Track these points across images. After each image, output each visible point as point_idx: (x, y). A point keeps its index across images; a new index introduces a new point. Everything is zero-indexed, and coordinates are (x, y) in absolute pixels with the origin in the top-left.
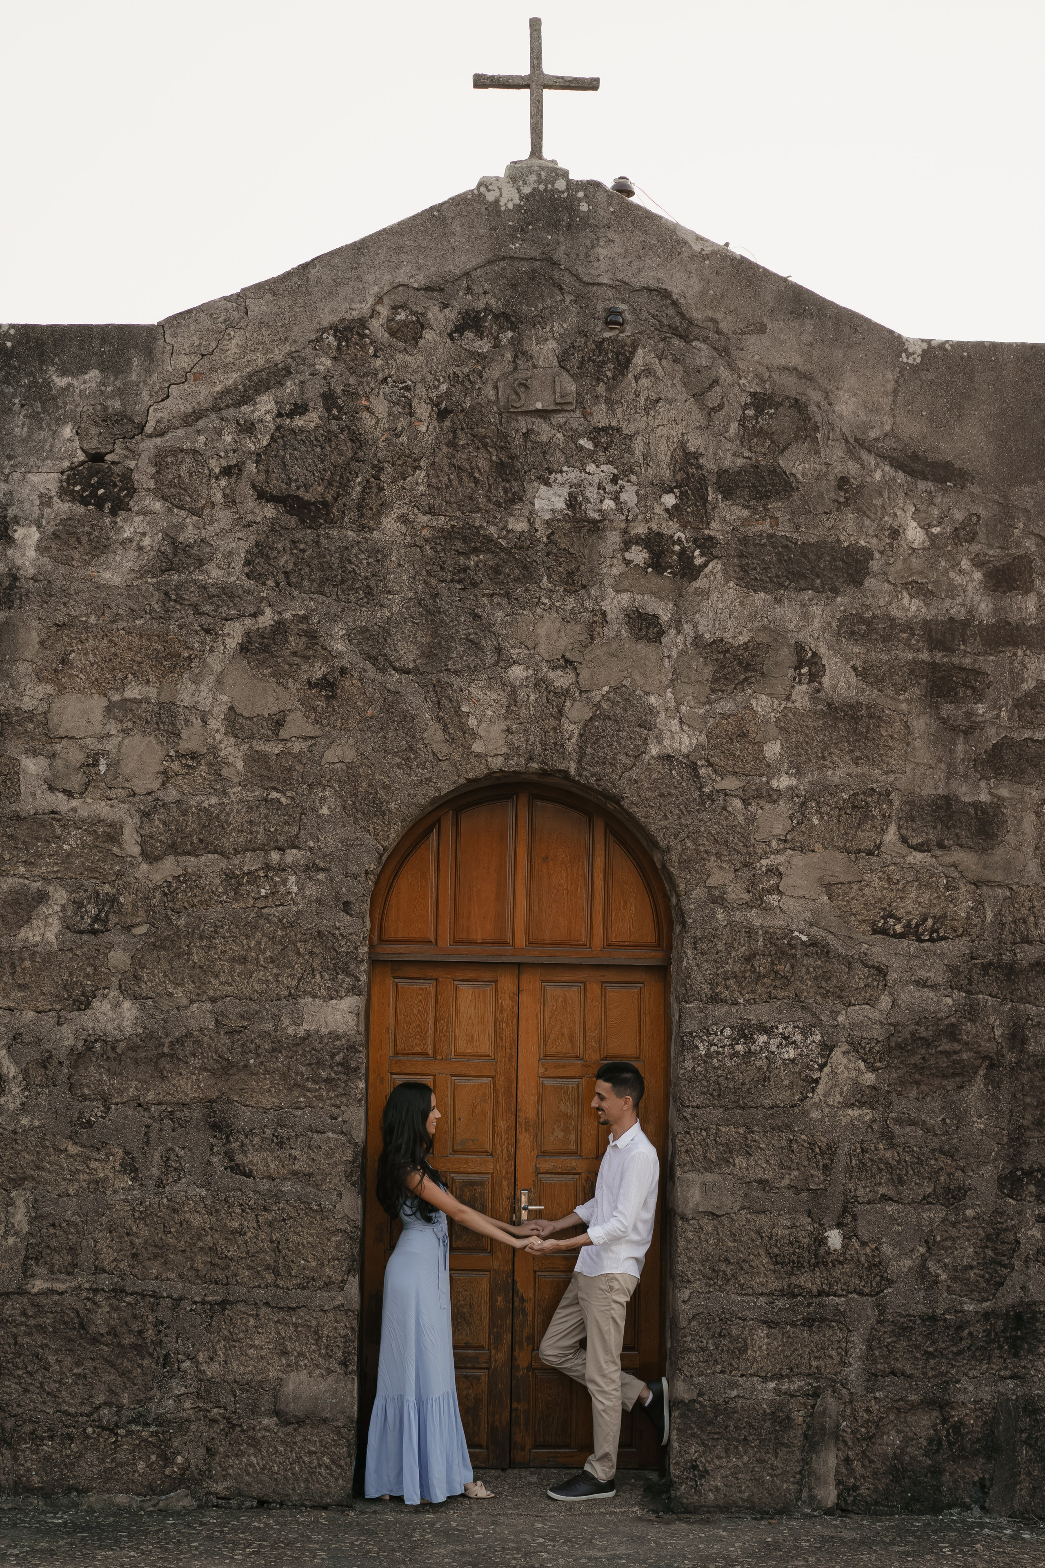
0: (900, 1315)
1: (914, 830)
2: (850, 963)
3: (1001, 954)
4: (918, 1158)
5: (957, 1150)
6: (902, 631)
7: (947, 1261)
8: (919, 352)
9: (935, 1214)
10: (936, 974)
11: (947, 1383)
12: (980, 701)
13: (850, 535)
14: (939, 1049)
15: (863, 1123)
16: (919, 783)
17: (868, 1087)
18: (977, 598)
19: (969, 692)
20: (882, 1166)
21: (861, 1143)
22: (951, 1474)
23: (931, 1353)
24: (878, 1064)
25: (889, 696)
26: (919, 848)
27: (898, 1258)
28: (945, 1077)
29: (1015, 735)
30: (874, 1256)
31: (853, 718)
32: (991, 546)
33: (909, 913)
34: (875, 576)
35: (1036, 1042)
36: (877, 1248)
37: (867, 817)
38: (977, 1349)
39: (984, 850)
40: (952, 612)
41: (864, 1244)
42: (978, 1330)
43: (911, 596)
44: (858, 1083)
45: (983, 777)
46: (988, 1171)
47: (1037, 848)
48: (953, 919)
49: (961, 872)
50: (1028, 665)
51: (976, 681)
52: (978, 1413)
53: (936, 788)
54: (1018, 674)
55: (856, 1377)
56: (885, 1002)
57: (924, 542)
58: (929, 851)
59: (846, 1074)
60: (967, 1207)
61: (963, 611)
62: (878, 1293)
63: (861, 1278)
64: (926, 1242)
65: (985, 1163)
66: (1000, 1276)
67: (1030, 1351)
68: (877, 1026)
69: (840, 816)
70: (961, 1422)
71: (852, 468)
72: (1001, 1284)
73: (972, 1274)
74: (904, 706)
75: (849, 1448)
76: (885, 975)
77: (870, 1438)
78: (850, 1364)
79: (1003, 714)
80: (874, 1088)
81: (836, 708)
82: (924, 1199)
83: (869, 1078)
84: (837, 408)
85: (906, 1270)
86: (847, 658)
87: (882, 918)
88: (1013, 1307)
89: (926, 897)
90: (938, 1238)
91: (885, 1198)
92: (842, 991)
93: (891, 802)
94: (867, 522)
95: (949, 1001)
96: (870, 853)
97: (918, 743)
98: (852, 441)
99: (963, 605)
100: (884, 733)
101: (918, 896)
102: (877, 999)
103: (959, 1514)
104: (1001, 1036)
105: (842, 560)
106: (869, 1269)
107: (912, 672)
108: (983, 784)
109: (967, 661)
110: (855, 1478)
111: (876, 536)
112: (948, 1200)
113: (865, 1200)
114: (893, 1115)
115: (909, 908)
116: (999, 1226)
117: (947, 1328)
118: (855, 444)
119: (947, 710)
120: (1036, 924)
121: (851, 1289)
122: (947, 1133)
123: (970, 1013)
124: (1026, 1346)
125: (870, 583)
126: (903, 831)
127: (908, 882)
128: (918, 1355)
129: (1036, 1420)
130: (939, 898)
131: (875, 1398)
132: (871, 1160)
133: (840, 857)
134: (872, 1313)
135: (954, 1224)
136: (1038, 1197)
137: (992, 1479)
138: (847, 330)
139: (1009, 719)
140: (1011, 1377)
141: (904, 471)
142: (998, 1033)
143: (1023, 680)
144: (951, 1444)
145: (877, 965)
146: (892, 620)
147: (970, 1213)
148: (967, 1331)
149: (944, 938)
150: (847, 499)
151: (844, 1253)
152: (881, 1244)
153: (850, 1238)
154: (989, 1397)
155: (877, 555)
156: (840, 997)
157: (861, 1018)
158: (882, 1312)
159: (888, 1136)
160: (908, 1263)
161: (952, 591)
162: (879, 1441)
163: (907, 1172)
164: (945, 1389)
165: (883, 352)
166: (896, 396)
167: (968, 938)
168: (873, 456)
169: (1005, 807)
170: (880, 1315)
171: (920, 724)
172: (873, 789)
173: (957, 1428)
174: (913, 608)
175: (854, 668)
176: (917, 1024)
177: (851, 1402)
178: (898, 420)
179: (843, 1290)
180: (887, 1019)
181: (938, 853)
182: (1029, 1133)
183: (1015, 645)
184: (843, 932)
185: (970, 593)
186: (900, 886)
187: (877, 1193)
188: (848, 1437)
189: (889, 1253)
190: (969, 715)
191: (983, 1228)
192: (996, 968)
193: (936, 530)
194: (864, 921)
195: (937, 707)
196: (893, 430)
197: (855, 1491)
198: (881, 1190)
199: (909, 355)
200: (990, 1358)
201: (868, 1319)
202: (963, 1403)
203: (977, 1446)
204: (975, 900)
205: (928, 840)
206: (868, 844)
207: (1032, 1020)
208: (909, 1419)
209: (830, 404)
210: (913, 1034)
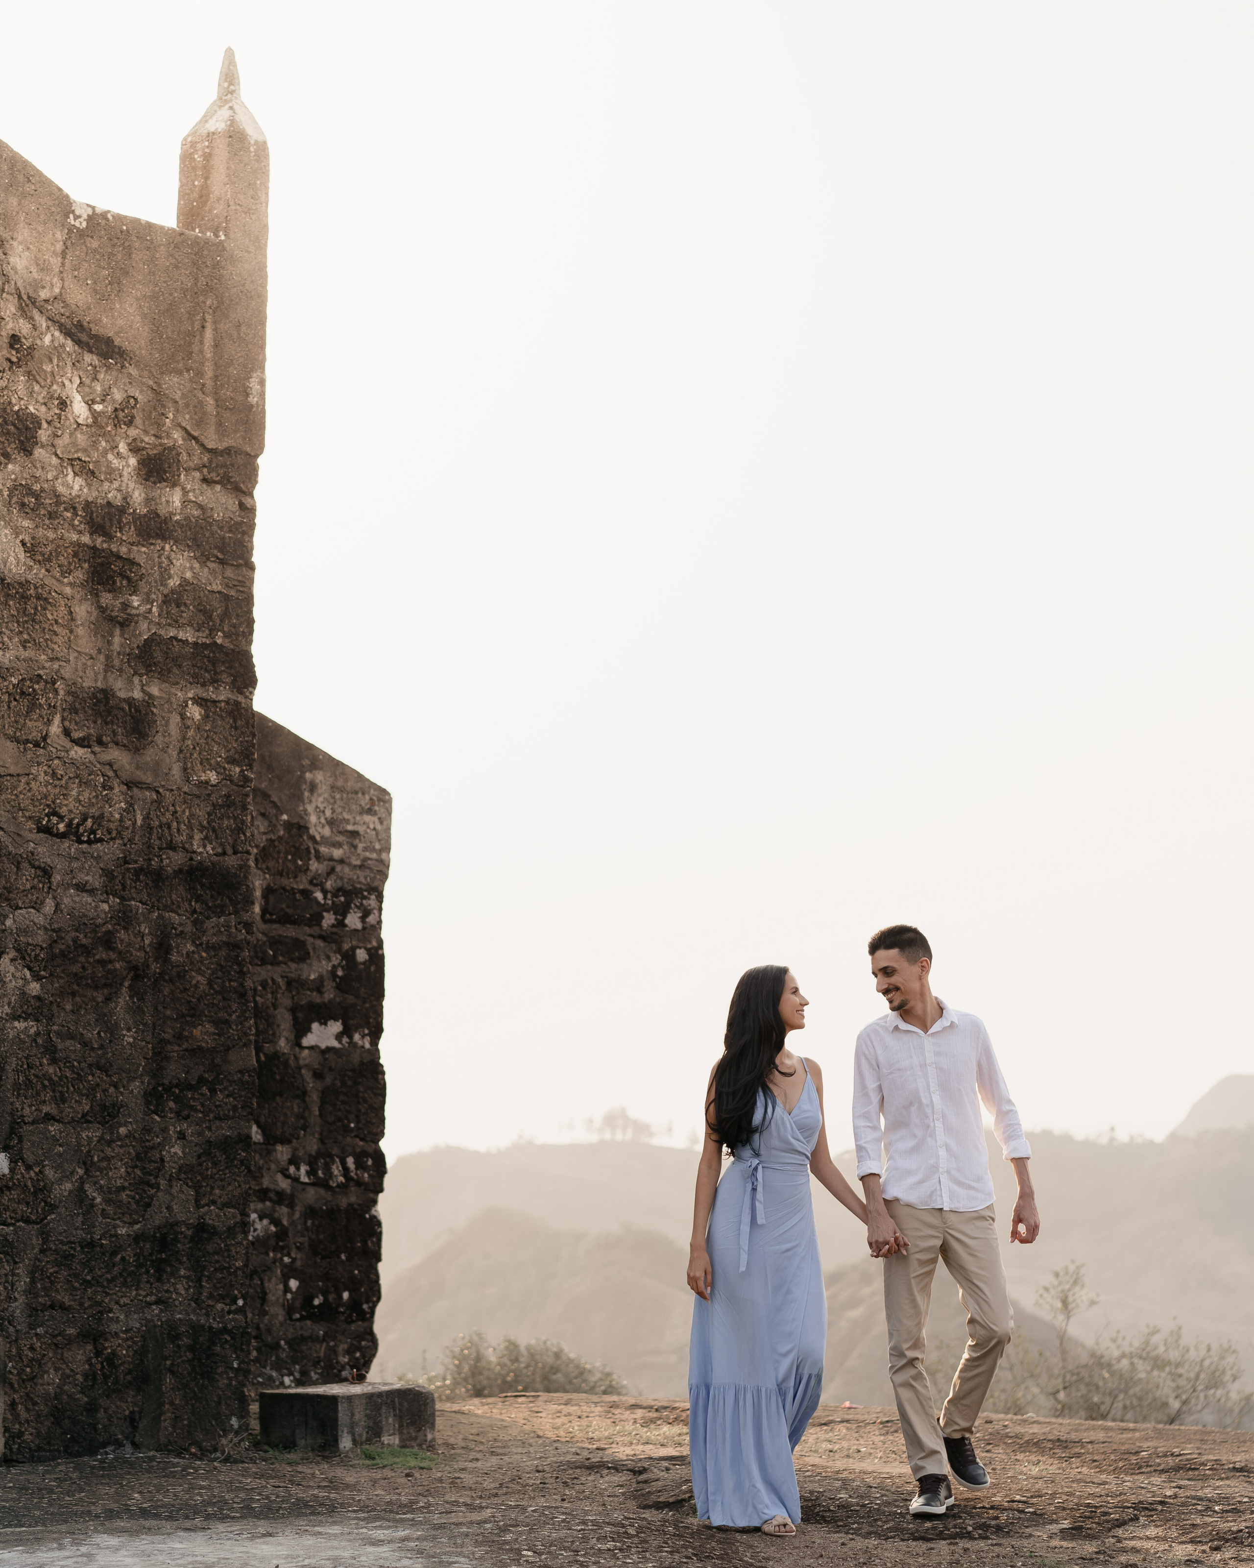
0: (62, 1242)
1: (76, 724)
2: (19, 863)
3: (150, 860)
4: (78, 1074)
5: (111, 1065)
6: (66, 509)
7: (102, 1182)
8: (85, 216)
9: (91, 1134)
10: (94, 879)
11: (101, 1312)
12: (134, 593)
13: (21, 399)
14: (97, 957)
15: (28, 1036)
16: (81, 674)
17: (34, 997)
18: (132, 485)
19: (125, 583)
20: (46, 1083)
21: (26, 1058)
22: (106, 1410)
23: (88, 1281)
24: (43, 973)
25: (55, 578)
26: (81, 743)
27: (60, 1181)
28: (96, 988)
29: (162, 632)
30: (38, 1180)
31: (23, 597)
32: (146, 432)
33: (70, 811)
34: (43, 447)
35: (178, 952)
36: (40, 1172)
37: (33, 706)
38: (129, 1275)
39: (137, 750)
40: (110, 496)
41: (29, 1168)
42: (129, 1254)
43: (76, 474)
44: (24, 993)
45: (136, 673)
46: (136, 1087)
47: (181, 751)
48: (109, 821)
49: (115, 771)
50: (174, 561)
51: (131, 572)
52: (129, 1343)
53: (96, 681)
54: (166, 570)
55: (21, 1313)
56: (49, 906)
57: (87, 418)
58: (89, 746)
59: (14, 983)
60: (120, 1125)
61: (119, 497)
62: (43, 1220)
63: (28, 1204)
64: (84, 1163)
65: (134, 1079)
66: (149, 1197)
67: (172, 1274)
68: (41, 932)
69: (10, 702)
70: (114, 1354)
71: (23, 327)
72: (149, 1205)
73: (123, 1196)
74: (68, 590)
75: (15, 1391)
76: (50, 877)
77: (32, 1378)
78: (16, 1300)
79: (154, 609)
80: (38, 998)
81: (8, 584)
82: (83, 1117)
83: (35, 988)
84: (12, 260)
85: (66, 1194)
86: (16, 532)
87: (47, 815)
88: (160, 1227)
89: (86, 795)
90: (96, 1159)
91: (49, 1118)
92: (9, 892)
93: (56, 691)
94: (37, 388)
95: (105, 907)
96: (37, 745)
97: (80, 631)
98: (25, 297)
99: (119, 490)
100: (50, 617)
101: (79, 793)
102: (42, 902)
103: (113, 1451)
104: (149, 945)
105: (14, 425)
106: (35, 1194)
107: (76, 555)
108: (136, 680)
109: (124, 550)
110: (20, 1423)
111: (45, 404)
112: (104, 1117)
113: (30, 1120)
114: (55, 1028)
115: (71, 806)
116: (147, 1144)
117: (103, 1254)
118: (28, 302)
119: (106, 599)
120: (178, 830)
121: (19, 1216)
122: (102, 1047)
123: (124, 920)
124: (169, 1269)
125: (39, 453)
126: (67, 723)
127: (70, 778)
128: (76, 1285)
129: (179, 1346)
130: (97, 797)
131: (37, 1335)
132: (36, 1076)
133: (11, 746)
134: (36, 1242)
135: (109, 1143)
136: (178, 1113)
137: (140, 1412)
138: (21, 178)
139: (159, 615)
140: (156, 1303)
141: (73, 340)
142: (147, 942)
143: (170, 577)
144: (106, 1377)
145: (43, 865)
146: (58, 496)
147: (123, 1130)
148: (119, 1257)
149: (100, 840)
150: (19, 359)
151: (12, 1178)
152: (44, 1167)
153: (16, 1162)
154: (138, 1325)
155: (45, 425)
156: (7, 899)
157: (28, 922)
158: (45, 1241)
159: (50, 1050)
160: (68, 1186)
161: (112, 474)
162: (40, 1381)
163: (68, 1088)
164: (100, 1319)
165: (53, 209)
166: (64, 258)
167: (120, 842)
168: (44, 318)
169: (154, 706)
170: (44, 1243)
171: (83, 610)
172: (39, 676)
173: (111, 1360)
174: (76, 487)
175: (23, 543)
176: (77, 930)
177: (16, 1341)
178: (66, 284)
179: (11, 1218)
180: (50, 924)
181: (97, 749)
182: (169, 1047)
183: (164, 539)
184: (12, 829)
185: (125, 479)
186: (63, 782)
187: (41, 1111)
188: (14, 1379)
189: (51, 1176)
190: (126, 606)
191: (134, 1146)
192: (146, 874)
193: (98, 407)
194: (30, 818)
195: (97, 595)
196: (61, 294)
197: (19, 1438)
198: (45, 1109)
199: (77, 217)
200: (139, 1282)
201: (33, 1249)
202: (116, 1333)
203: (129, 1378)
204: (127, 802)
205: (89, 735)
206: (35, 735)
207: (176, 929)
208: (66, 1355)
209: (5, 254)
210: (75, 940)
